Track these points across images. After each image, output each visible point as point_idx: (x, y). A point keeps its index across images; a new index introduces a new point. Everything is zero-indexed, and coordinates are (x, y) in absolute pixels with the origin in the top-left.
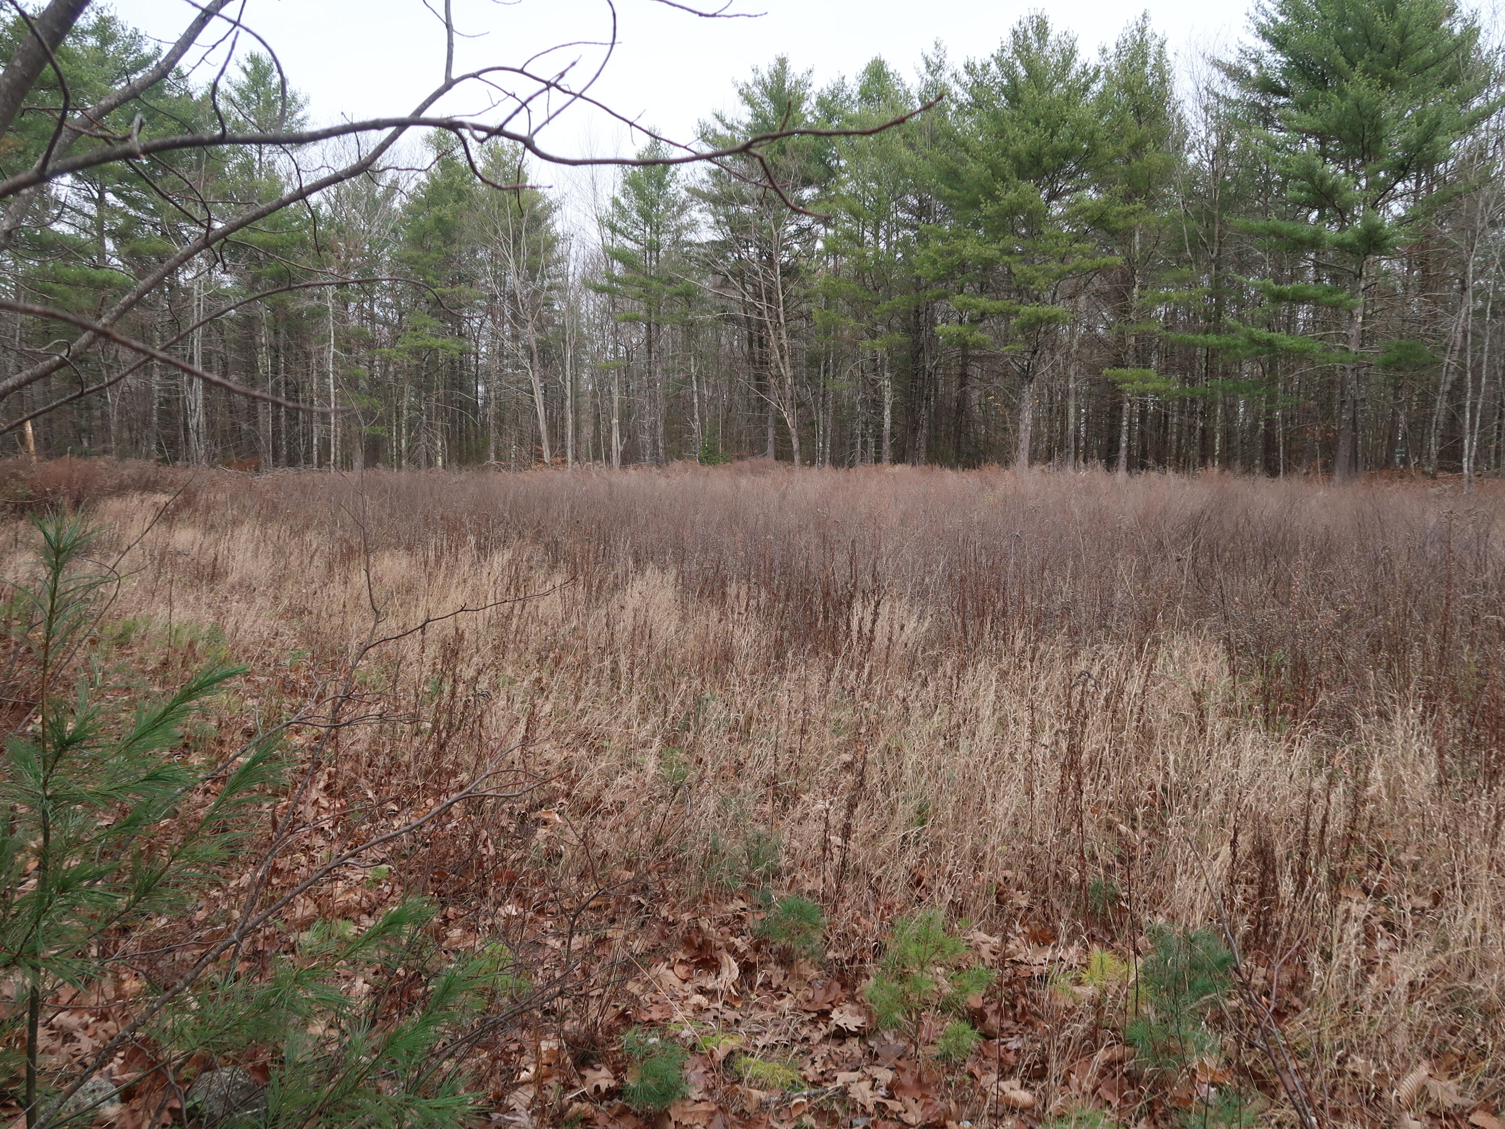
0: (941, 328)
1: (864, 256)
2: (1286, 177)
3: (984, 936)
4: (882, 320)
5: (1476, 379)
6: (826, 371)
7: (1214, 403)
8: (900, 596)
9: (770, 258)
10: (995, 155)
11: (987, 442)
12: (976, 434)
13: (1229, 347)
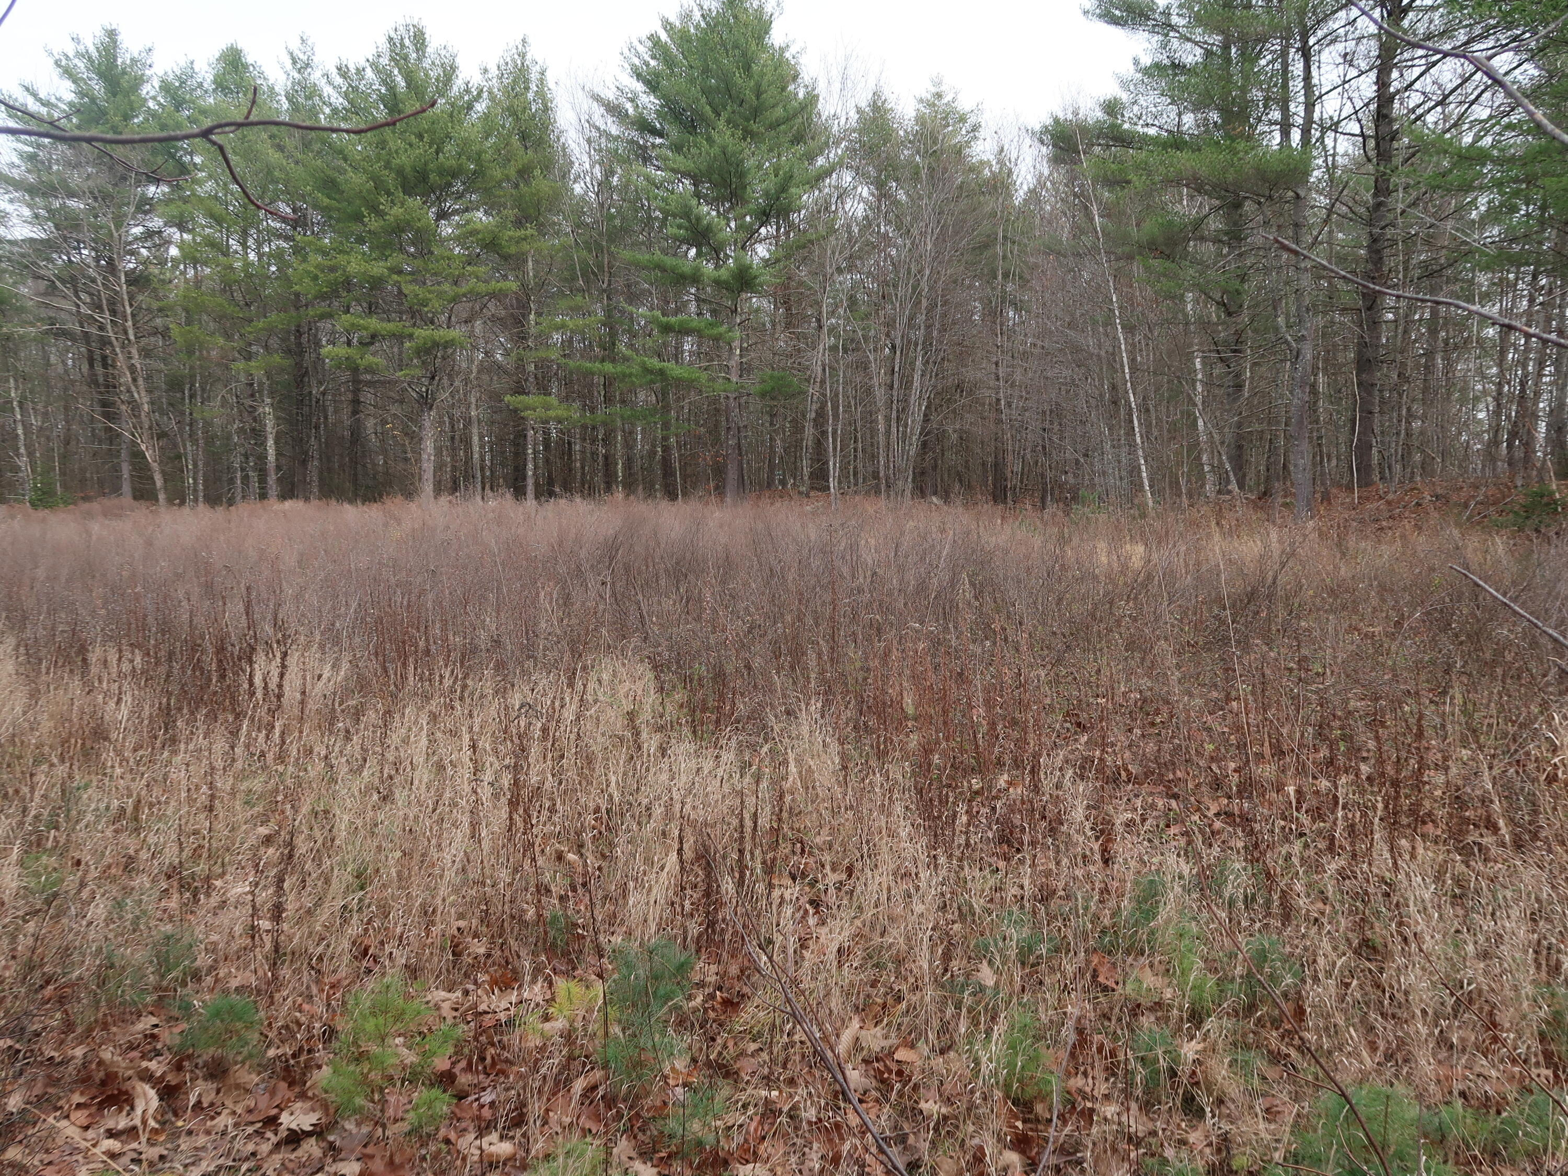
0: (327, 349)
1: (231, 267)
2: (666, 213)
3: (443, 994)
4: (258, 340)
5: (835, 408)
6: (192, 396)
7: (614, 431)
8: (307, 647)
9: (111, 262)
10: (376, 166)
11: (387, 473)
12: (375, 465)
13: (624, 375)
